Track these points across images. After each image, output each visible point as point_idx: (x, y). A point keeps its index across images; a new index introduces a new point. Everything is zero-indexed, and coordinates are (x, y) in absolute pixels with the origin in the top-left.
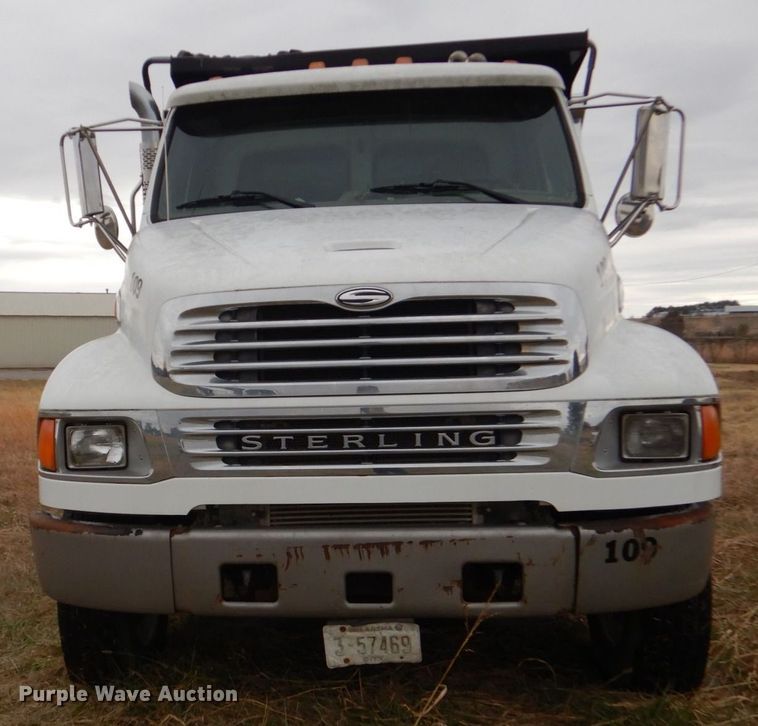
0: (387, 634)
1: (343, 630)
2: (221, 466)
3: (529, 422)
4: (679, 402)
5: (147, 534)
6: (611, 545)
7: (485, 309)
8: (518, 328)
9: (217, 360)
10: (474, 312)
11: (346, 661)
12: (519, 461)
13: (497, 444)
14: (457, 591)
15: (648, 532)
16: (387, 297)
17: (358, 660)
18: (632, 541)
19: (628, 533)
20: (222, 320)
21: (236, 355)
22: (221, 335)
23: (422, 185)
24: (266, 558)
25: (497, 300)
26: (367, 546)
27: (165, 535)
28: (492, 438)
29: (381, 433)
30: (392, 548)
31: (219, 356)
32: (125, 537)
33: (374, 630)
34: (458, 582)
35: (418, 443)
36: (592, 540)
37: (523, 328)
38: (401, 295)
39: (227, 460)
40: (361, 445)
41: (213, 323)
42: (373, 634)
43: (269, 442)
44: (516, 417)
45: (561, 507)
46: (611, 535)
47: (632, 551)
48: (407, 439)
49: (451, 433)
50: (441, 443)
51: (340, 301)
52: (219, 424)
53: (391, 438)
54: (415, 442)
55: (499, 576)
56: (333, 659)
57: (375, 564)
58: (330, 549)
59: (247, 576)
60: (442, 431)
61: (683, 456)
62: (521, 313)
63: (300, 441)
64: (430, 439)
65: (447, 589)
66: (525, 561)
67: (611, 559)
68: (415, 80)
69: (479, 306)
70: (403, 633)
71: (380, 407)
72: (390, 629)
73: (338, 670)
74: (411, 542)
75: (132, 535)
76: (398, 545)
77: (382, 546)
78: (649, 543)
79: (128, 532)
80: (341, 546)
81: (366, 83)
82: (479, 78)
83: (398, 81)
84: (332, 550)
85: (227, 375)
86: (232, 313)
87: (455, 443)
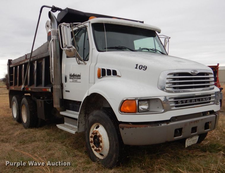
0: (194, 139)
1: (189, 139)
2: (175, 108)
3: (212, 96)
5: (163, 125)
12: (211, 103)
13: (209, 100)
14: (204, 128)
16: (197, 72)
25: (207, 73)
27: (166, 124)
29: (197, 99)
30: (198, 121)
32: (158, 126)
34: (204, 126)
35: (201, 101)
39: (176, 106)
41: (173, 76)
42: (192, 139)
44: (210, 95)
48: (199, 100)
49: (204, 98)
52: (175, 98)
57: (195, 125)
59: (178, 131)
62: (210, 76)
63: (186, 102)
72: (195, 137)
75: (160, 125)
76: (198, 120)
77: (196, 121)
79: (159, 125)
84: (191, 123)
85: (175, 88)
86: (175, 74)
87: (205, 100)
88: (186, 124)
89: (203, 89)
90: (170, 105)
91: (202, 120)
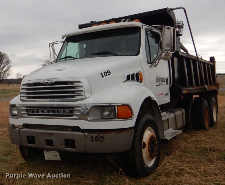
0: (54, 153)
1: (47, 152)
2: (26, 116)
3: (76, 109)
4: (108, 105)
5: (17, 129)
6: (92, 137)
7: (69, 84)
8: (74, 88)
9: (27, 94)
10: (67, 84)
11: (49, 159)
12: (74, 117)
13: (70, 113)
14: (64, 145)
15: (101, 135)
16: (51, 82)
17: (51, 159)
18: (97, 137)
19: (96, 135)
20: (28, 86)
21: (30, 93)
22: (28, 89)
23: (101, 53)
24: (33, 135)
25: (71, 82)
26: (48, 134)
28: (69, 112)
29: (50, 110)
30: (52, 134)
31: (27, 93)
33: (52, 152)
34: (64, 143)
35: (56, 112)
36: (87, 136)
37: (76, 88)
38: (54, 81)
39: (28, 115)
40: (47, 112)
41: (26, 87)
42: (52, 153)
43: (33, 111)
44: (73, 107)
45: (82, 128)
46: (92, 135)
47: (98, 139)
48: (54, 111)
49: (61, 110)
50: (60, 113)
51: (44, 82)
52: (27, 107)
53: (52, 111)
54: (55, 112)
55: (71, 142)
56: (46, 158)
57: (49, 138)
58: (42, 134)
59: (30, 138)
60: (60, 110)
61: (114, 117)
62: (75, 85)
63: (37, 111)
64: (58, 111)
65: (62, 144)
66: (75, 140)
67: (92, 140)
68: (103, 28)
69: (68, 83)
70: (56, 154)
71: (53, 104)
72: (54, 152)
73: (47, 161)
74: (55, 134)
75: (15, 129)
77: (50, 134)
78: (102, 138)
80: (44, 133)
81: (93, 30)
82: (116, 27)
83: (99, 29)
84: (43, 135)
85: (28, 97)
86: (30, 85)
87: (62, 112)
88: (37, 134)
89: (58, 100)
90: (22, 112)
91: (58, 134)
